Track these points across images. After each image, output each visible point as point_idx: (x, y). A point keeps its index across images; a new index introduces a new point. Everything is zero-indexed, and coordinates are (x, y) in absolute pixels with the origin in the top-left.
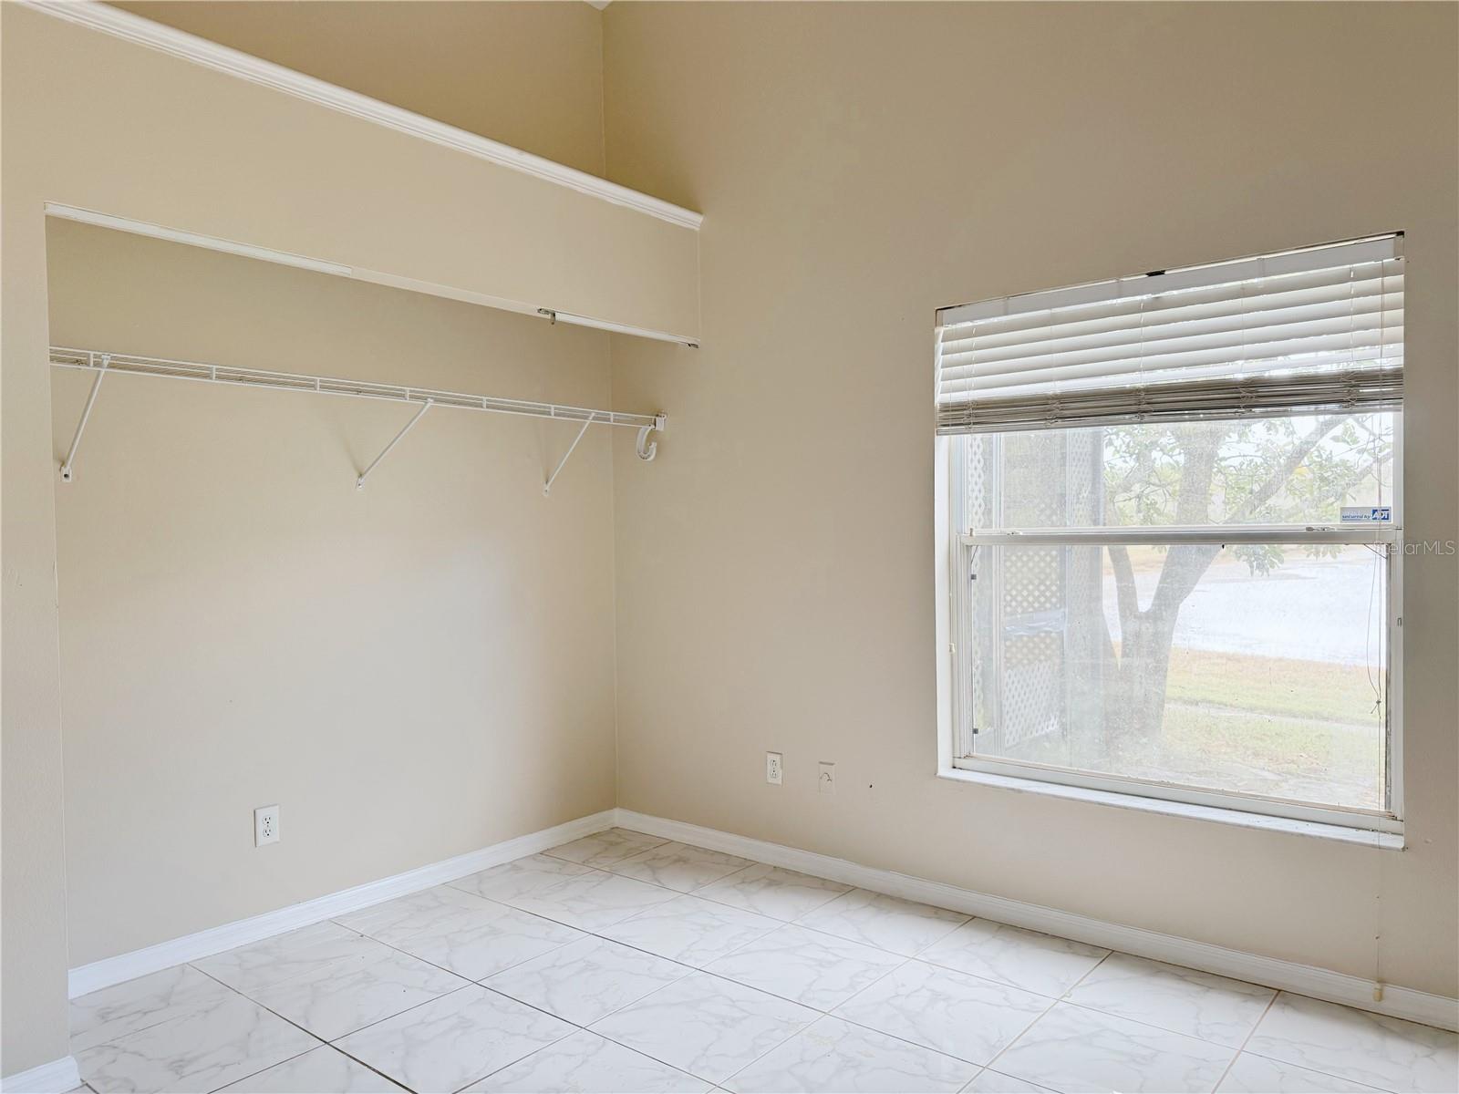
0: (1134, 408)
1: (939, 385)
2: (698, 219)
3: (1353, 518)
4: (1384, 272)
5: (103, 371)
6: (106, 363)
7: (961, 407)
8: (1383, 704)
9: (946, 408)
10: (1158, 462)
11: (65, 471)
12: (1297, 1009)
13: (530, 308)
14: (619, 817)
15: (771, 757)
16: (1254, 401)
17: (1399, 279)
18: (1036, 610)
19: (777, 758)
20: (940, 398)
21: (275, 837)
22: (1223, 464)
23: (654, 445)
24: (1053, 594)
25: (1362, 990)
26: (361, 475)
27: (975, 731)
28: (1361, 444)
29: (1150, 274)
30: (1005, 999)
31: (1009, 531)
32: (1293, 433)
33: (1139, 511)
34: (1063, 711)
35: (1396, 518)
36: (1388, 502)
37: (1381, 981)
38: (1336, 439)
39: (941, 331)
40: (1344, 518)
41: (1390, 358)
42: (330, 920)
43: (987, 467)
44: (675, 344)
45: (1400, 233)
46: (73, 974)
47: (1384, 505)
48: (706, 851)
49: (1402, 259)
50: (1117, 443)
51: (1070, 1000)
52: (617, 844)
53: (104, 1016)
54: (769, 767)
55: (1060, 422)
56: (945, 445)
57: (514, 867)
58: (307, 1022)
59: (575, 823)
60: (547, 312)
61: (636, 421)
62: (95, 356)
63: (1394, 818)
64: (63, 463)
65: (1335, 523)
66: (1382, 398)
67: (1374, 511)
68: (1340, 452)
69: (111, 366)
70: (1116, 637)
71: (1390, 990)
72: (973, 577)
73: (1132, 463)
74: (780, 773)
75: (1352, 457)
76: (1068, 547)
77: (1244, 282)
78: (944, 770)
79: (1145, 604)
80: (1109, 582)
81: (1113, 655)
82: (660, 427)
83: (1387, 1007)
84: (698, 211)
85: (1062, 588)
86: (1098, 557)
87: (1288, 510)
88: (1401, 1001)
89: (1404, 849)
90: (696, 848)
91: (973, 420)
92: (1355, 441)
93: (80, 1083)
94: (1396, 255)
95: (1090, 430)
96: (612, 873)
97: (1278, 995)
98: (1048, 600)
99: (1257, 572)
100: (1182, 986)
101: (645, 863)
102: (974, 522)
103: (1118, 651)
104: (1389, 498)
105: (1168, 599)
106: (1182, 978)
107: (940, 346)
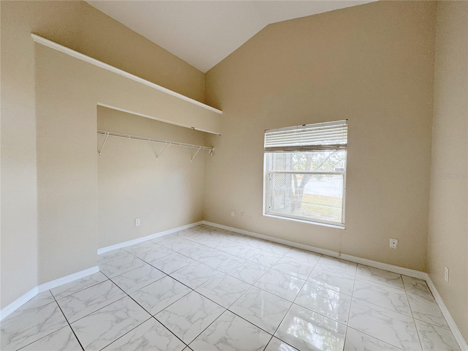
0: (300, 149)
1: (265, 144)
2: (222, 112)
3: (337, 170)
4: (344, 126)
5: (108, 135)
6: (108, 134)
7: (269, 148)
8: (342, 203)
9: (266, 148)
10: (301, 160)
11: (100, 154)
12: (325, 257)
13: (190, 127)
14: (203, 222)
15: (232, 212)
16: (320, 149)
17: (347, 128)
18: (280, 186)
19: (233, 212)
20: (265, 146)
21: (139, 225)
22: (313, 161)
23: (212, 153)
24: (283, 183)
25: (336, 254)
26: (157, 157)
27: (270, 207)
28: (336, 158)
29: (303, 125)
30: (274, 256)
31: (277, 171)
32: (325, 156)
33: (298, 169)
34: (284, 204)
35: (345, 170)
36: (344, 168)
37: (340, 253)
38: (332, 157)
39: (266, 134)
40: (336, 170)
41: (345, 142)
42: (149, 240)
43: (273, 160)
44: (216, 134)
45: (347, 120)
46: (98, 250)
47: (343, 168)
48: (220, 229)
49: (347, 124)
50: (295, 156)
51: (286, 256)
52: (203, 227)
53: (104, 258)
54: (232, 214)
55: (286, 151)
56: (266, 154)
57: (184, 231)
58: (144, 259)
59: (195, 223)
60: (193, 128)
61: (209, 148)
62: (106, 132)
63: (343, 224)
64: (100, 153)
65: (334, 171)
66: (343, 149)
67: (341, 169)
68: (333, 159)
69: (109, 134)
70: (294, 191)
71: (341, 254)
72: (270, 179)
73: (297, 160)
74: (234, 215)
75: (335, 160)
76: (286, 174)
77: (320, 127)
78: (264, 214)
79: (299, 185)
80: (293, 181)
81: (293, 194)
82: (213, 150)
83: (341, 257)
84: (222, 111)
85: (285, 182)
86: (291, 176)
87: (324, 169)
88: (343, 256)
89: (345, 229)
90: (218, 228)
91: (271, 150)
92: (335, 157)
93: (99, 271)
94: (346, 123)
95: (290, 153)
96: (202, 232)
97: (322, 255)
98: (282, 184)
99: (318, 180)
100: (305, 253)
101: (208, 230)
102: (270, 169)
103: (294, 194)
104: (344, 167)
105: (303, 183)
106: (305, 252)
107: (265, 137)
